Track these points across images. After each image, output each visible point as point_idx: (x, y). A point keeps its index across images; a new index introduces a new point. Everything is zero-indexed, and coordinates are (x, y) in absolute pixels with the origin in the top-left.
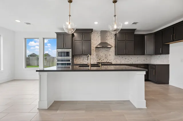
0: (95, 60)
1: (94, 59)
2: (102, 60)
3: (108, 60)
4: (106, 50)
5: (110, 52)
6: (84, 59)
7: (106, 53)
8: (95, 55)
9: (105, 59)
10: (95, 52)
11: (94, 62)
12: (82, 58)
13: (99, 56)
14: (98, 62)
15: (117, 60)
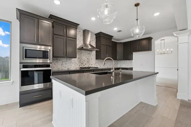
0: (78, 65)
1: (76, 63)
2: (85, 65)
3: (90, 64)
4: (88, 53)
5: (92, 56)
6: (63, 63)
7: (88, 56)
9: (87, 63)
11: (76, 68)
12: (60, 62)
13: (81, 60)
14: (80, 67)
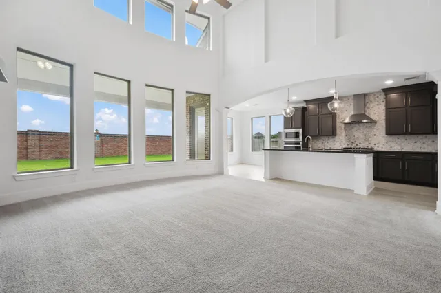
1: (342, 142)
2: (358, 144)
3: (370, 144)
4: (367, 127)
5: (375, 130)
6: (324, 142)
7: (365, 131)
8: (344, 134)
9: (364, 142)
10: (343, 131)
13: (351, 138)
15: (393, 145)
